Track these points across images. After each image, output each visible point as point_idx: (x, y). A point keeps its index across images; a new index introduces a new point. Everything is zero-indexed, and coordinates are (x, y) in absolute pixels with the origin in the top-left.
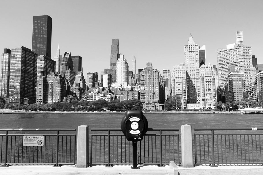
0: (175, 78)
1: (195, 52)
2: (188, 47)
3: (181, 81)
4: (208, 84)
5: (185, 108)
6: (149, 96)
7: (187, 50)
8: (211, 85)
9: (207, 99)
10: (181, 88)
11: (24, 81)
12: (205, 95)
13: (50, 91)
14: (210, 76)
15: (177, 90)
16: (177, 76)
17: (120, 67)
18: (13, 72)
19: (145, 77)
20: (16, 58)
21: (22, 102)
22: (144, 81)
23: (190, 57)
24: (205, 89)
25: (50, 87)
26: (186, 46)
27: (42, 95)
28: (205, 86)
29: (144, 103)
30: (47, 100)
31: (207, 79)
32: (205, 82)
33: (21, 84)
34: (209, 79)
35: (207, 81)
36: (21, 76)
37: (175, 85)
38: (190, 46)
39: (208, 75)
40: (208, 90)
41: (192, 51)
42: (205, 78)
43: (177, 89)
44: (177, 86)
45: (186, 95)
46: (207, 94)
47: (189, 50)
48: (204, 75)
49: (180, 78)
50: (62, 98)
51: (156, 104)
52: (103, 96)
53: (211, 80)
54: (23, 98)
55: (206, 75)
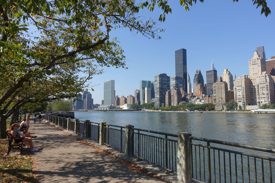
0: (236, 87)
1: (257, 65)
2: (252, 61)
3: (241, 89)
4: (262, 90)
5: (244, 109)
6: (219, 101)
7: (251, 64)
8: (264, 90)
9: (262, 102)
10: (241, 94)
11: (162, 93)
12: (260, 98)
13: (172, 99)
14: (263, 84)
15: (238, 96)
16: (238, 85)
17: (225, 78)
18: (156, 89)
19: (216, 88)
20: (157, 81)
21: (161, 106)
22: (215, 90)
23: (253, 68)
24: (260, 93)
25: (172, 97)
26: (250, 61)
27: (168, 101)
28: (260, 92)
29: (216, 105)
30: (171, 104)
31: (261, 86)
32: (260, 88)
33: (160, 95)
34: (263, 86)
35: (262, 87)
36: (160, 91)
37: (236, 92)
38: (253, 60)
39: (262, 82)
40: (262, 94)
41: (255, 63)
42: (259, 85)
43: (238, 94)
44: (238, 92)
45: (245, 99)
46: (261, 98)
47: (252, 64)
48: (258, 83)
49: (239, 87)
50: (178, 103)
51: (224, 106)
52: (199, 101)
53: (265, 86)
54: (161, 104)
55: (260, 83)
